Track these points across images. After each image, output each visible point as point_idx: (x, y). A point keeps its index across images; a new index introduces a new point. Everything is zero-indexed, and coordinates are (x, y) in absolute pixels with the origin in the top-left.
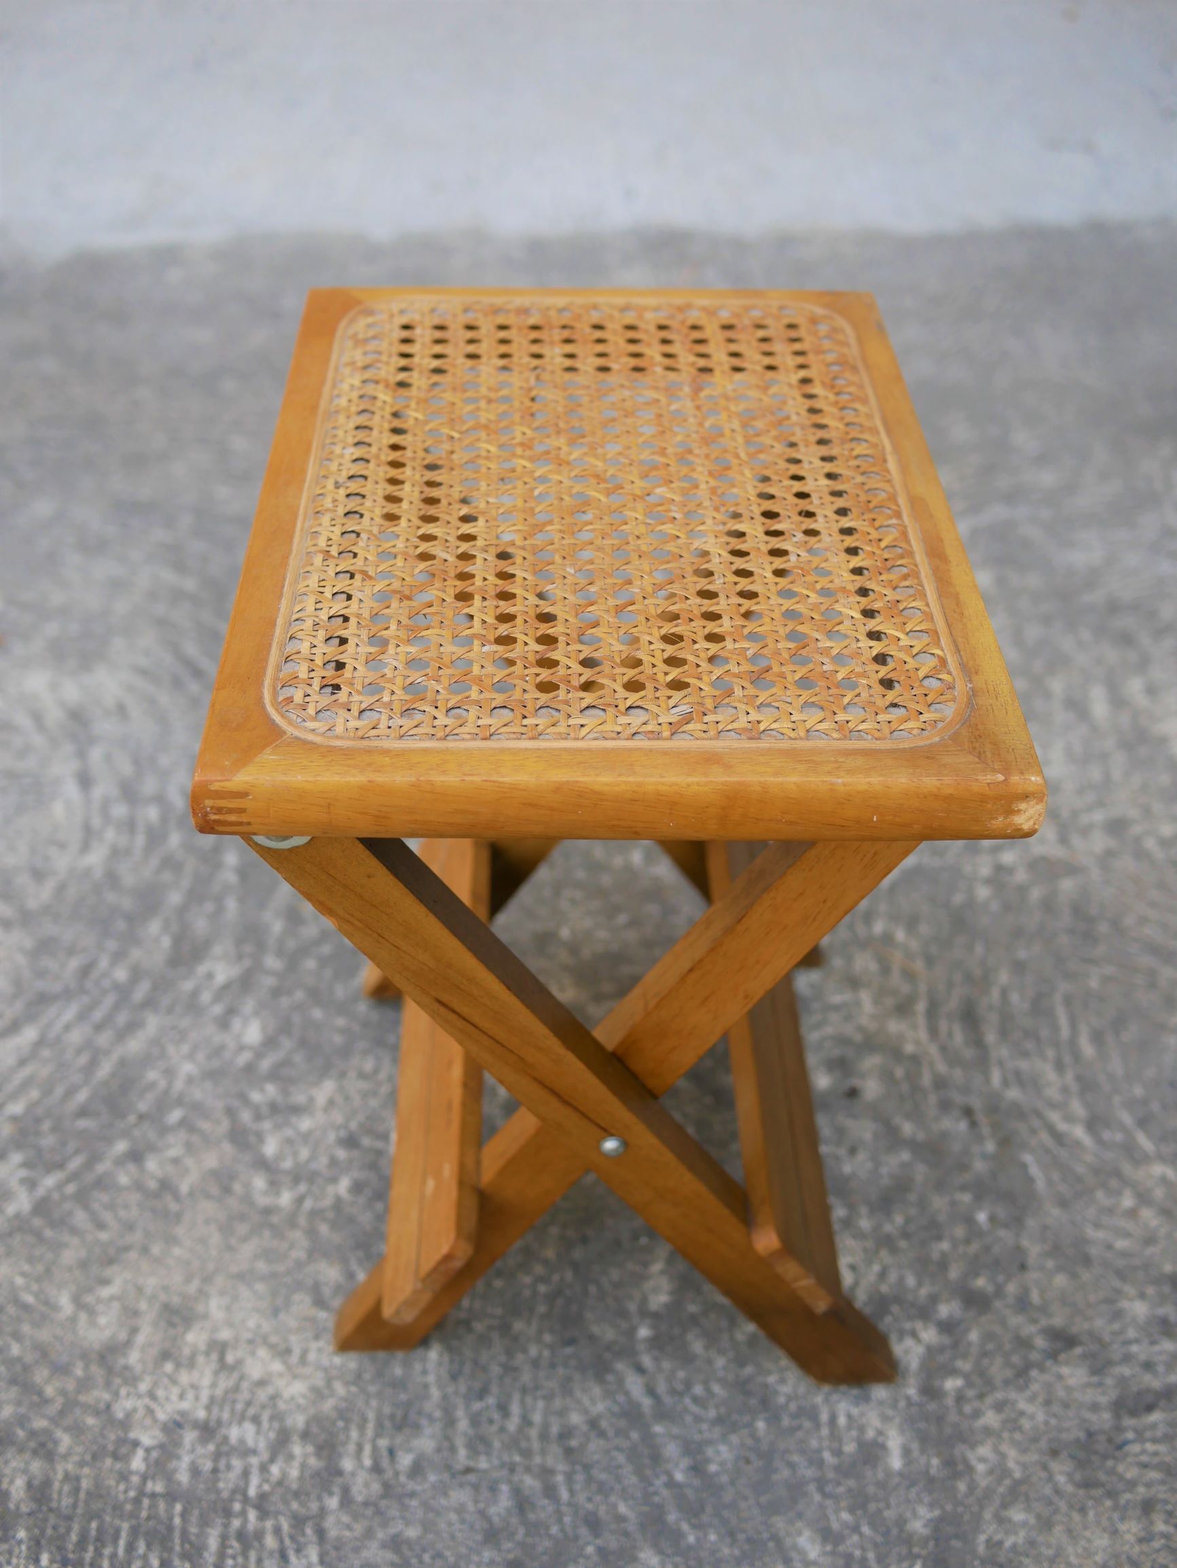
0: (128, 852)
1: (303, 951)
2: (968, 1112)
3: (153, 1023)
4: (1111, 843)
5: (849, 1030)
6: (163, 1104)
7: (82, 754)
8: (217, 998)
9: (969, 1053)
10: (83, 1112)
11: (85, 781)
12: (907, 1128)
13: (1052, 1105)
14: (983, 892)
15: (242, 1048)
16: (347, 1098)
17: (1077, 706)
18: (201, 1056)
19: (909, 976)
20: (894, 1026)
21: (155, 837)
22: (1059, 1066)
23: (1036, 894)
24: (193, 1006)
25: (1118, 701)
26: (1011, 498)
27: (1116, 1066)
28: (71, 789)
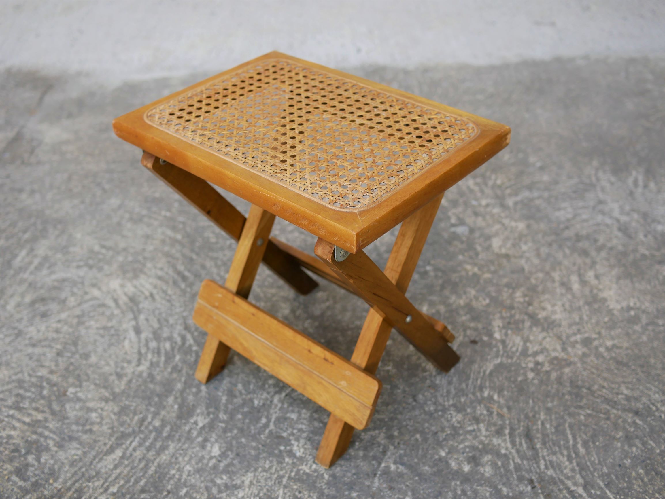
0: (157, 364)
1: (236, 410)
2: (531, 482)
3: (172, 446)
4: (585, 350)
5: (476, 443)
6: (178, 486)
7: (135, 318)
8: (199, 434)
9: (530, 453)
10: (143, 491)
11: (138, 331)
12: (505, 490)
13: (568, 478)
14: (531, 375)
15: (211, 458)
16: (258, 481)
17: (566, 285)
18: (193, 462)
19: (501, 416)
20: (496, 441)
21: (169, 357)
22: (570, 458)
23: (554, 375)
24: (189, 438)
25: (583, 283)
26: (530, 188)
27: (594, 458)
28: (132, 334)
